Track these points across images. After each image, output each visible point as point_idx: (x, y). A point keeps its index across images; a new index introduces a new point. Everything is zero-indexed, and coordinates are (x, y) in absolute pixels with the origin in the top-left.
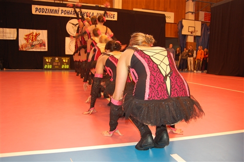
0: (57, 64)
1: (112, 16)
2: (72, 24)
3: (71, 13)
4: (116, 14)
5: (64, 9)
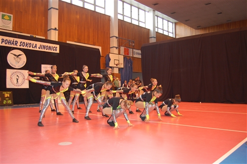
1: (54, 49)
2: (14, 55)
3: (12, 43)
4: (58, 46)
5: (5, 38)
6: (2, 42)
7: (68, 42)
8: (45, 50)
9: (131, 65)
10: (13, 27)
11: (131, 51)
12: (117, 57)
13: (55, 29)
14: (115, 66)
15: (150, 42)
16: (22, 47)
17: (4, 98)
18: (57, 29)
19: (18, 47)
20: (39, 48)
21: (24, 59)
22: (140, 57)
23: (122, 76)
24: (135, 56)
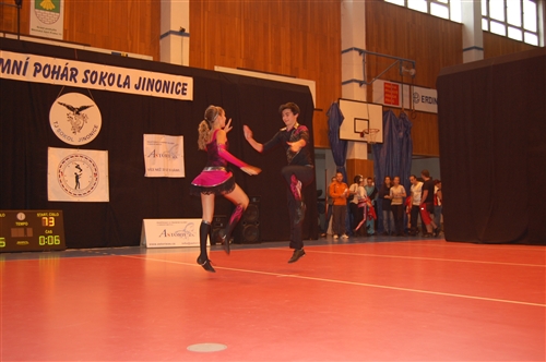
0: (21, 234)
1: (180, 88)
2: (68, 107)
3: (63, 75)
4: (189, 81)
5: (44, 60)
6: (36, 71)
7: (217, 69)
8: (154, 94)
9: (406, 134)
10: (65, 31)
11: (406, 93)
12: (362, 110)
13: (182, 32)
14: (357, 137)
15: (465, 62)
16: (89, 85)
17: (40, 229)
18: (187, 31)
19: (80, 84)
20: (137, 88)
21: (94, 119)
22: (433, 108)
23: (378, 166)
24: (420, 106)
